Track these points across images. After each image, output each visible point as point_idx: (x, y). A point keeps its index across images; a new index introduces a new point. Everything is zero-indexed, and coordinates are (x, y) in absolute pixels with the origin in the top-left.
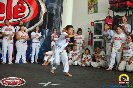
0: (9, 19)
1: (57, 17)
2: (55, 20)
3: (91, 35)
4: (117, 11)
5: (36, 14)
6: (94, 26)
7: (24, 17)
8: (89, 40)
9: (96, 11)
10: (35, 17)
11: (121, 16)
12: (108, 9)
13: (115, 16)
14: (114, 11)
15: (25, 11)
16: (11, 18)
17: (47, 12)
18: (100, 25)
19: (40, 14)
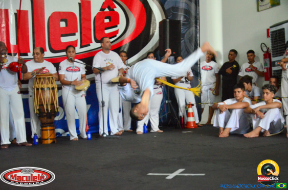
0: (88, 44)
1: (189, 27)
2: (184, 34)
3: (268, 59)
5: (143, 27)
7: (118, 35)
9: (276, 3)
10: (139, 33)
15: (119, 24)
16: (92, 42)
17: (165, 18)
19: (152, 25)
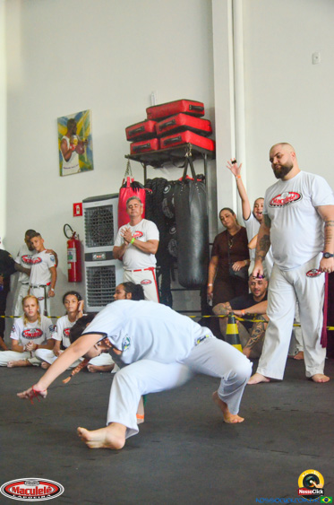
4: (157, 165)
6: (83, 218)
8: (70, 265)
9: (86, 167)
11: (169, 180)
12: (126, 157)
13: (149, 180)
14: (146, 163)
18: (106, 211)
